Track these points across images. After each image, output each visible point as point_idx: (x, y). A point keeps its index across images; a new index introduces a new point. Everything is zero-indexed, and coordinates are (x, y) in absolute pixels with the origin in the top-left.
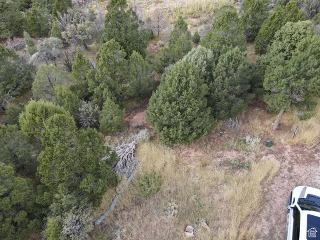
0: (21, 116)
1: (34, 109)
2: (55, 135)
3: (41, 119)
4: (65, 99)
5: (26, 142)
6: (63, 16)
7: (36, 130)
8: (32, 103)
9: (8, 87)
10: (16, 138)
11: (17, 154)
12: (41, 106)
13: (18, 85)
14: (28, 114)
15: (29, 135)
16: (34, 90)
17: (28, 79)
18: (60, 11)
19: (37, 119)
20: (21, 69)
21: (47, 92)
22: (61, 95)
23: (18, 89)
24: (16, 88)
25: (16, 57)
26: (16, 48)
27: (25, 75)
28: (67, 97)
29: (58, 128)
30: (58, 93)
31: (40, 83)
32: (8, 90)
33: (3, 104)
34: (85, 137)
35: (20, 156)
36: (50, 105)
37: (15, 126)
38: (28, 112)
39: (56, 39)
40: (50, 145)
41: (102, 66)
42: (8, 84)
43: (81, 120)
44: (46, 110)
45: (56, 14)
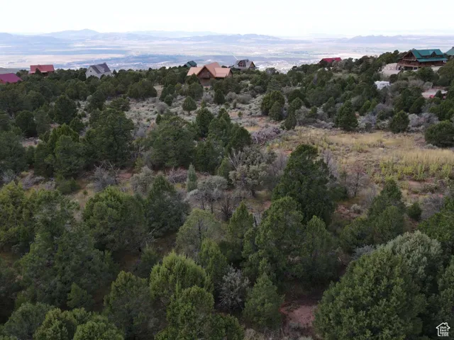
0: (156, 267)
1: (172, 264)
2: (185, 314)
3: (175, 278)
4: (211, 259)
5: (149, 304)
6: (237, 153)
7: (166, 291)
8: (172, 255)
9: (153, 225)
10: (141, 296)
11: (134, 318)
12: (180, 262)
13: (163, 225)
14: (163, 269)
15: (155, 295)
16: (179, 237)
17: (177, 220)
18: (235, 148)
19: (171, 277)
20: (174, 207)
21: (192, 242)
22: (207, 252)
23: (163, 229)
24: (161, 227)
25: (173, 193)
26: (177, 180)
27: (175, 214)
28: (213, 257)
29: (192, 306)
30: (204, 250)
31: (188, 229)
32: (153, 228)
33: (142, 245)
34: (221, 328)
35: (137, 323)
36: (191, 263)
37: (144, 280)
38: (164, 265)
39: (222, 178)
40: (175, 324)
41: (268, 228)
42: (155, 221)
43: (221, 293)
44: (185, 269)
45: (230, 150)
